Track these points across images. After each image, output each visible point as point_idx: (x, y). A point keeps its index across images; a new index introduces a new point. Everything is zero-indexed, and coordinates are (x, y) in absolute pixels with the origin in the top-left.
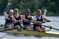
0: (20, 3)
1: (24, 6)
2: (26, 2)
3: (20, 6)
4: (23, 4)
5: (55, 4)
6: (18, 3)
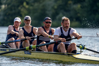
0: (21, 6)
1: (28, 10)
2: (33, 4)
3: (22, 10)
4: (27, 7)
5: (81, 7)
6: (18, 6)
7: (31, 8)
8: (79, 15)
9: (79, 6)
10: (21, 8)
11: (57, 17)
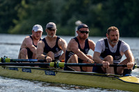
7: (32, 7)
8: (99, 19)
9: (99, 6)
10: (19, 8)
11: (69, 22)
